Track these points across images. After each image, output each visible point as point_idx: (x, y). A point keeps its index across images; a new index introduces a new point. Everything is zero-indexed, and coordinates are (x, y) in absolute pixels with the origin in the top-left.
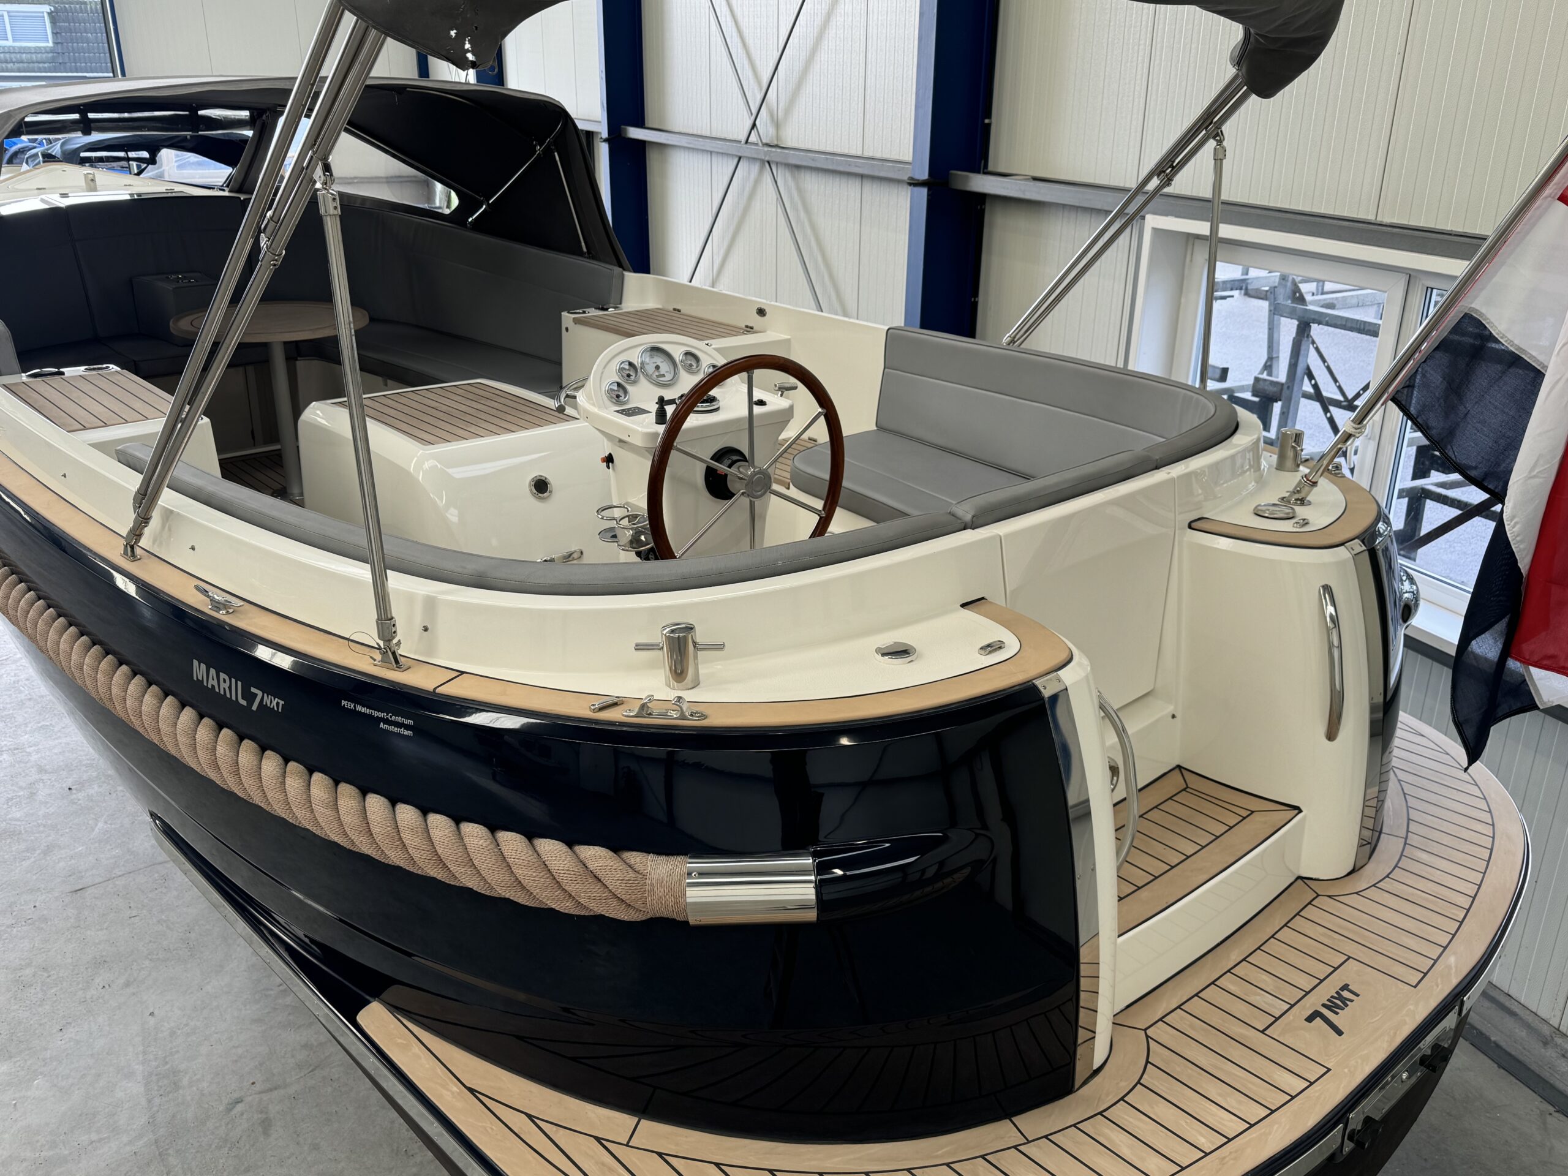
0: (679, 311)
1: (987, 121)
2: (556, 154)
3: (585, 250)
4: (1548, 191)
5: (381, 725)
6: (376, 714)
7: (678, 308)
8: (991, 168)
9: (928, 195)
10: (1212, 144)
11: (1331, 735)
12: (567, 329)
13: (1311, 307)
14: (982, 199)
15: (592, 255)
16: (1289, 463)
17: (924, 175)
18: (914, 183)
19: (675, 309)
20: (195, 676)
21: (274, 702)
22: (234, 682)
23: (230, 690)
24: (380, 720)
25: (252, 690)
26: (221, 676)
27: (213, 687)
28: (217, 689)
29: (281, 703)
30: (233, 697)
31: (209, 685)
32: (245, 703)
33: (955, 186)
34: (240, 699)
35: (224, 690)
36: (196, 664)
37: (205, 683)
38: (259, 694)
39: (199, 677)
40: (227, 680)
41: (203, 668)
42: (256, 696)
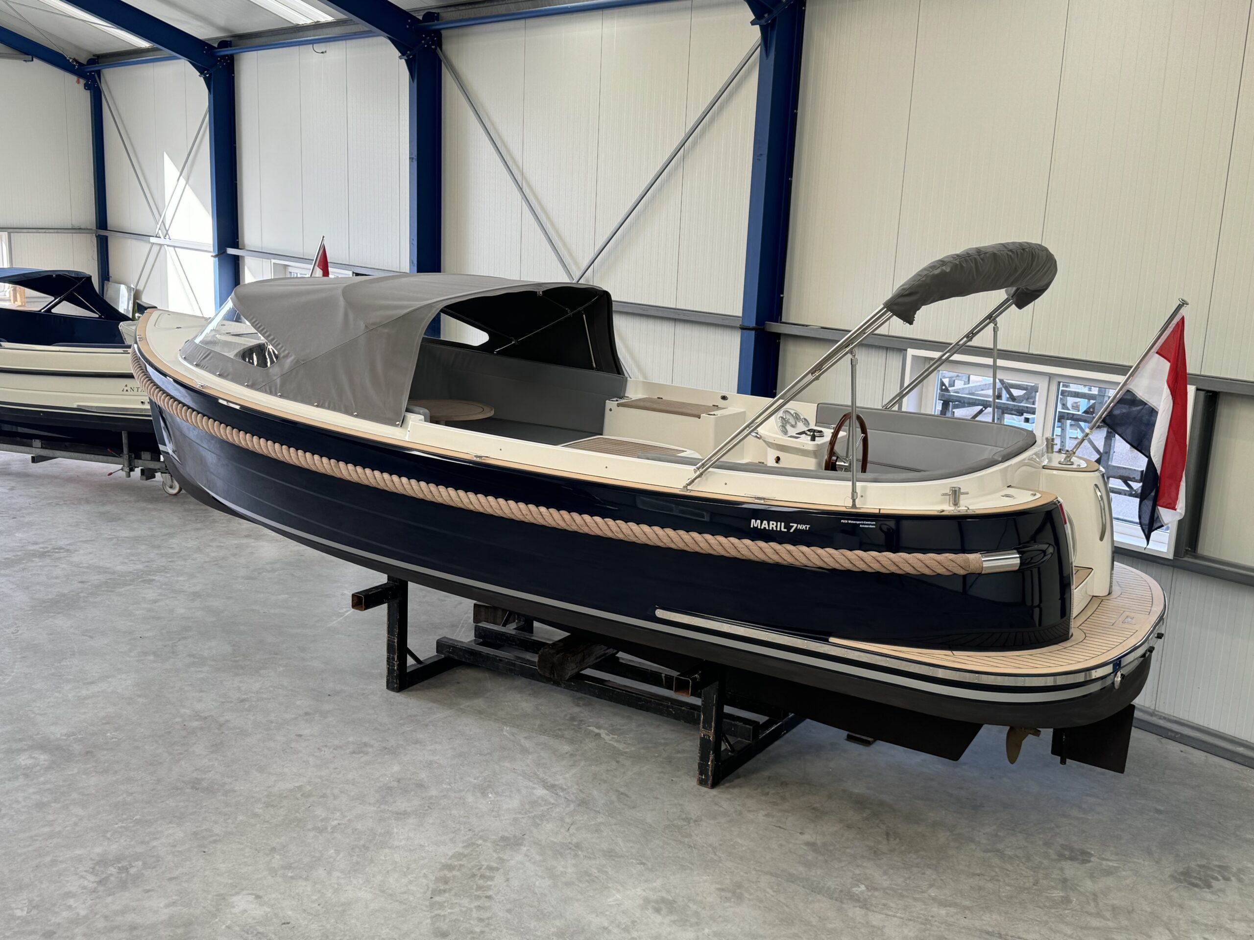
0: (662, 398)
1: (782, 296)
2: (584, 315)
3: (594, 365)
4: (1153, 350)
5: (861, 526)
6: (858, 522)
7: (661, 397)
8: (783, 320)
9: (755, 335)
10: (992, 325)
11: (1101, 539)
12: (611, 410)
13: (952, 394)
14: (778, 336)
15: (599, 368)
16: (1050, 450)
17: (753, 324)
18: (743, 328)
19: (659, 398)
20: (752, 526)
21: (804, 527)
22: (779, 523)
23: (776, 527)
24: (859, 524)
25: (791, 524)
26: (771, 523)
27: (765, 528)
28: (767, 528)
29: (808, 526)
30: (778, 529)
31: (762, 528)
32: (786, 530)
33: (768, 330)
34: (783, 529)
35: (773, 528)
36: (753, 521)
37: (759, 527)
38: (795, 525)
39: (756, 526)
40: (775, 523)
41: (759, 521)
42: (793, 526)
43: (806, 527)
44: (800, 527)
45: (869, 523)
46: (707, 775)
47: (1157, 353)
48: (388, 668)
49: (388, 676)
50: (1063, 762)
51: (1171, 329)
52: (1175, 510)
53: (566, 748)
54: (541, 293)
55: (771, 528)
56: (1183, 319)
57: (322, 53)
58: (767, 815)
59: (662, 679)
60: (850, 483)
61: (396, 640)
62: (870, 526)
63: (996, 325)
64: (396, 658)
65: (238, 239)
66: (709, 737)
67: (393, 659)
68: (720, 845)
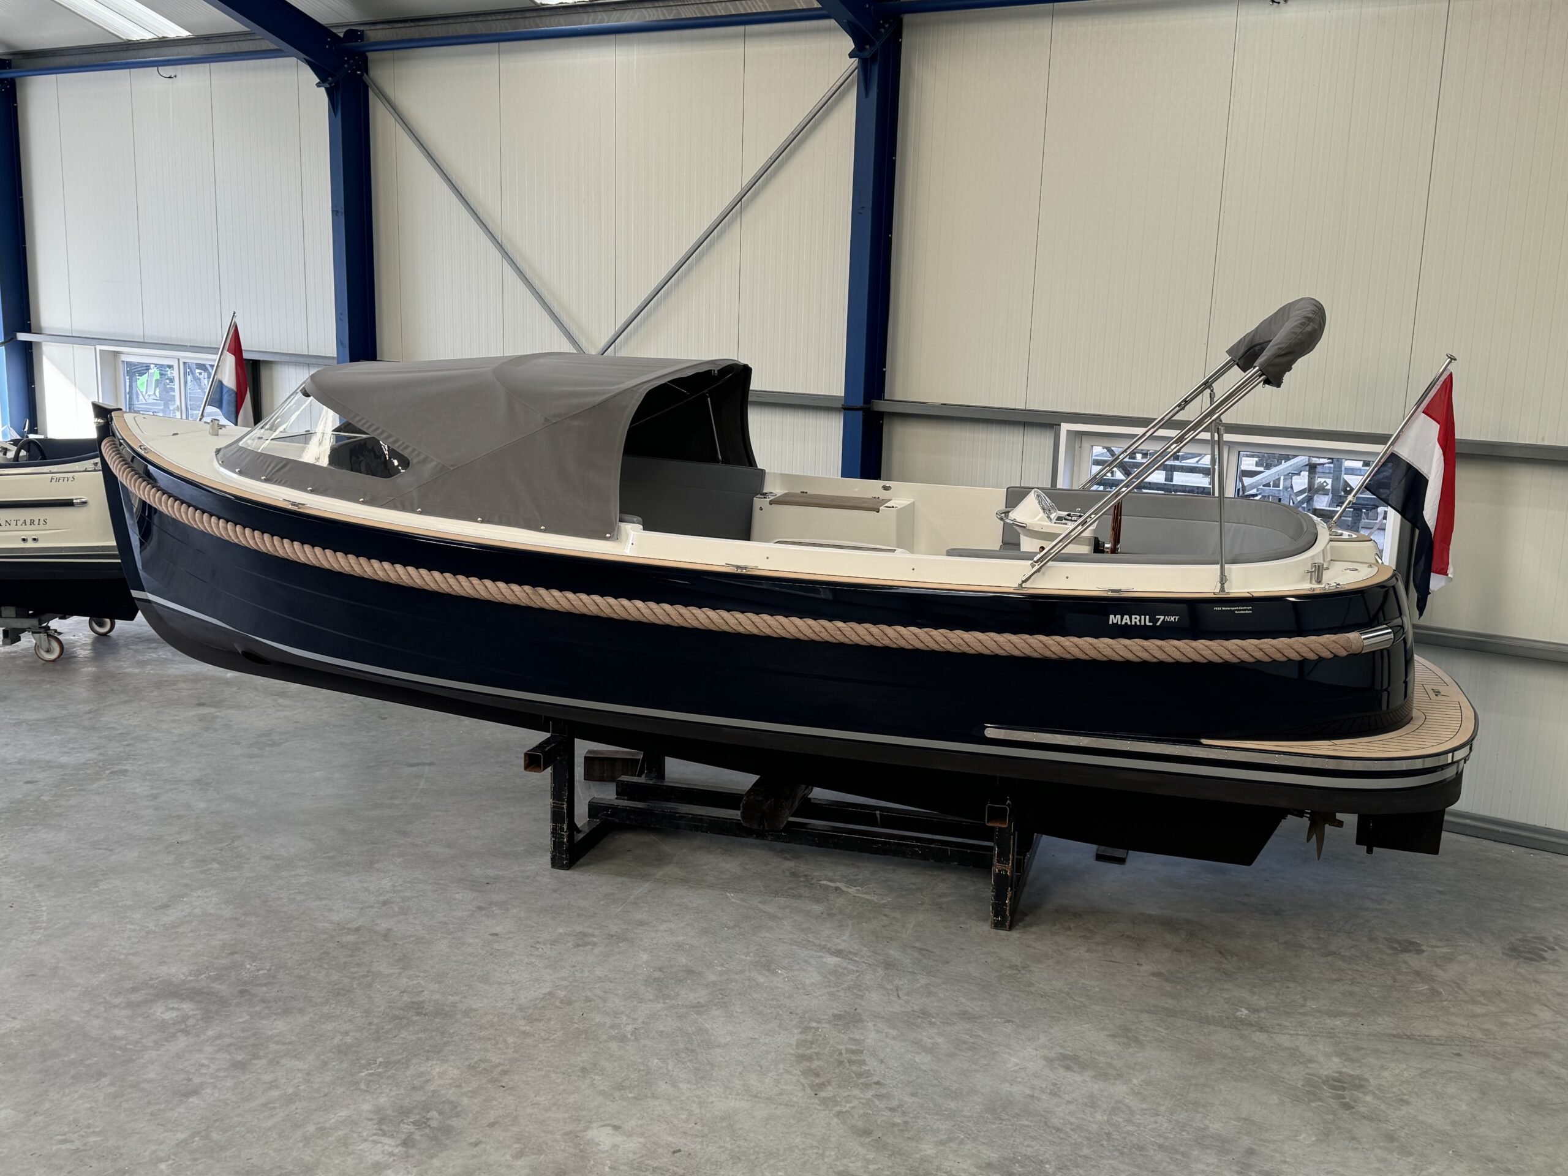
0: (807, 493)
1: (884, 369)
2: (709, 399)
3: (720, 457)
4: (1419, 409)
5: (1236, 612)
6: (1233, 609)
7: (805, 491)
8: (886, 397)
10: (1208, 391)
12: (761, 509)
14: (881, 415)
17: (860, 403)
18: (847, 408)
19: (800, 491)
20: (1111, 623)
21: (1173, 619)
22: (1143, 617)
23: (1140, 621)
24: (1235, 610)
25: (1157, 617)
26: (1133, 617)
27: (1126, 623)
28: (1129, 623)
29: (1177, 617)
30: (1143, 623)
31: (1123, 623)
32: (1151, 624)
33: (876, 409)
34: (1148, 623)
35: (1135, 622)
36: (1112, 617)
37: (1119, 623)
38: (1162, 617)
39: (1115, 622)
40: (1138, 617)
41: (1118, 617)
42: (1159, 619)
43: (1175, 619)
44: (1168, 619)
45: (1245, 608)
46: (1004, 916)
47: (1424, 412)
48: (554, 842)
49: (552, 852)
50: (1370, 851)
51: (1439, 387)
52: (1447, 575)
53: (817, 908)
54: (716, 372)
55: (1133, 623)
56: (1451, 375)
57: (170, 77)
58: (1088, 951)
59: (877, 817)
60: (1218, 566)
61: (565, 806)
62: (1247, 612)
63: (1212, 391)
64: (565, 828)
65: (30, 320)
66: (1006, 872)
67: (562, 829)
68: (1071, 989)
